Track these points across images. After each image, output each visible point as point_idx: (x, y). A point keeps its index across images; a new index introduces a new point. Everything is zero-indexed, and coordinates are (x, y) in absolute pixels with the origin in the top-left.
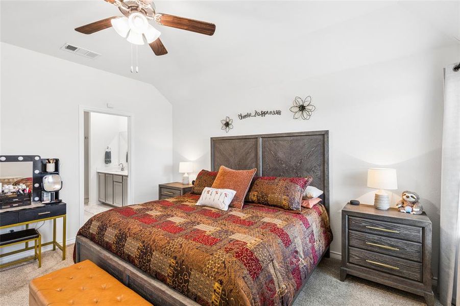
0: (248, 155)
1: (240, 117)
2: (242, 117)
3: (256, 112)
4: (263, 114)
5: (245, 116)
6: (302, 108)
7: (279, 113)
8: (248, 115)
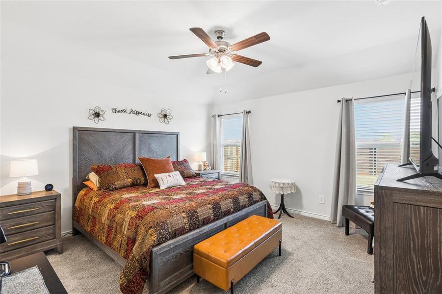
0: (126, 147)
1: (114, 111)
2: (115, 111)
3: (132, 111)
4: (138, 113)
5: (119, 112)
6: (165, 116)
7: (149, 115)
8: (124, 111)
